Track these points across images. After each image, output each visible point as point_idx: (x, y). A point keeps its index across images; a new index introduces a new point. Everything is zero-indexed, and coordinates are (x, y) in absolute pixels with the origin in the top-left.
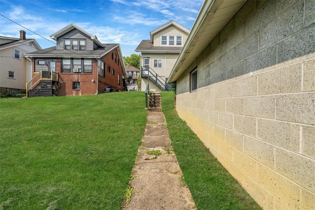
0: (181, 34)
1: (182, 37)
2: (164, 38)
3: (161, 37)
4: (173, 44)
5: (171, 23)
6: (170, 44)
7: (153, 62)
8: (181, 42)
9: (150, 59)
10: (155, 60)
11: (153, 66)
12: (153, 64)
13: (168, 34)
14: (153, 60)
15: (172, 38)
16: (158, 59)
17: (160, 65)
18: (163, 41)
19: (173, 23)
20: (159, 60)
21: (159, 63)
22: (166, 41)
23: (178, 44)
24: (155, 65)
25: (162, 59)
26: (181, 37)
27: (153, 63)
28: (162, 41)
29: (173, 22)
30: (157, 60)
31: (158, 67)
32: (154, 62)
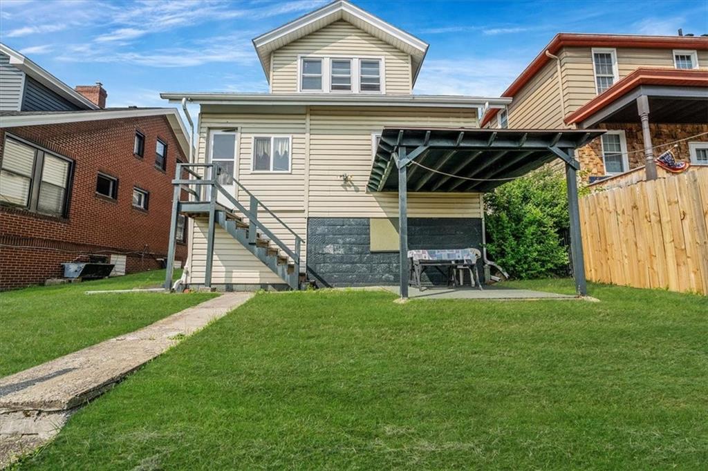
0: (375, 52)
1: (382, 64)
2: (312, 65)
3: (299, 62)
4: (349, 88)
5: (339, 9)
6: (334, 88)
7: (252, 146)
8: (378, 80)
9: (238, 135)
10: (257, 139)
11: (251, 167)
12: (252, 156)
13: (326, 53)
14: (252, 141)
15: (341, 64)
16: (273, 136)
17: (282, 162)
18: (306, 75)
19: (343, 8)
20: (275, 139)
21: (276, 153)
22: (320, 78)
23: (364, 88)
24: (261, 162)
25: (290, 136)
26: (378, 63)
27: (252, 151)
28: (304, 78)
29: (346, 6)
30: (268, 140)
31: (271, 171)
32: (256, 147)
